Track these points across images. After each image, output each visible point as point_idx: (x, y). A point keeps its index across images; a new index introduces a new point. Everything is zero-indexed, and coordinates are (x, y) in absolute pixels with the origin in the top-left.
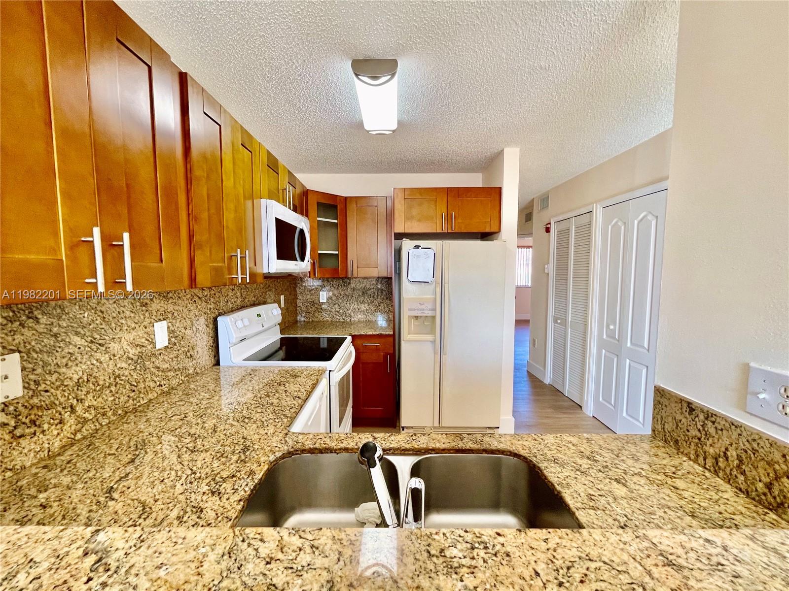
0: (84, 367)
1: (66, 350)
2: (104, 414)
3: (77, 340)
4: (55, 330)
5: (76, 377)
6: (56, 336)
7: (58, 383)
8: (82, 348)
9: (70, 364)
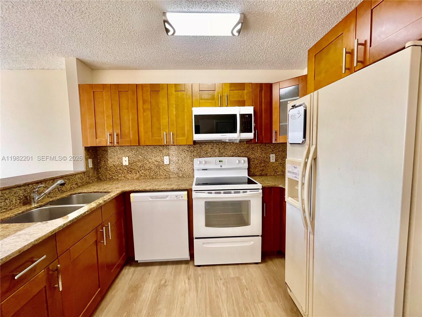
0: (142, 163)
1: (138, 159)
2: (146, 176)
3: (140, 157)
4: (136, 154)
5: (140, 165)
6: (136, 155)
7: (136, 165)
8: (142, 159)
9: (139, 162)
